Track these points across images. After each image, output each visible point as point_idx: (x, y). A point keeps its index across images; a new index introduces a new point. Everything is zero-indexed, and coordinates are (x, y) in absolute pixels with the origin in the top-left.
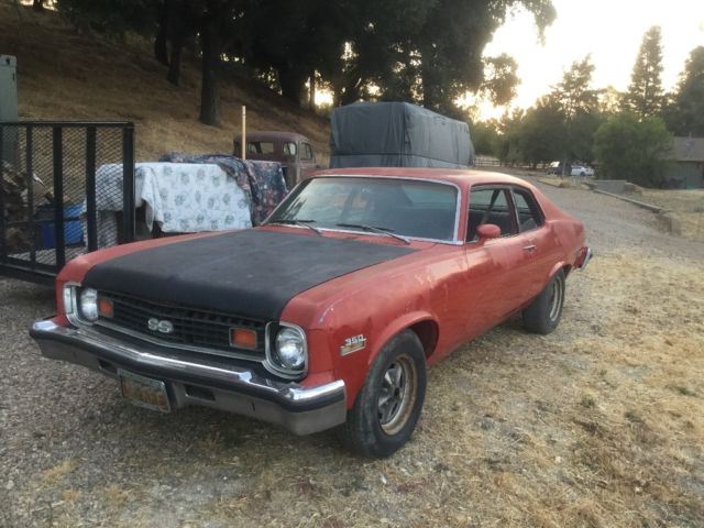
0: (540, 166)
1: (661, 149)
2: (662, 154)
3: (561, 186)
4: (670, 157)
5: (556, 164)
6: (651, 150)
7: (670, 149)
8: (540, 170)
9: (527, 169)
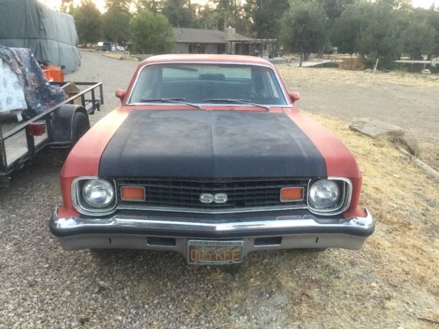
0: (88, 45)
1: (167, 35)
2: (168, 38)
3: (121, 59)
4: (173, 40)
5: (101, 44)
6: (162, 35)
7: (172, 35)
8: (89, 48)
9: (80, 47)
